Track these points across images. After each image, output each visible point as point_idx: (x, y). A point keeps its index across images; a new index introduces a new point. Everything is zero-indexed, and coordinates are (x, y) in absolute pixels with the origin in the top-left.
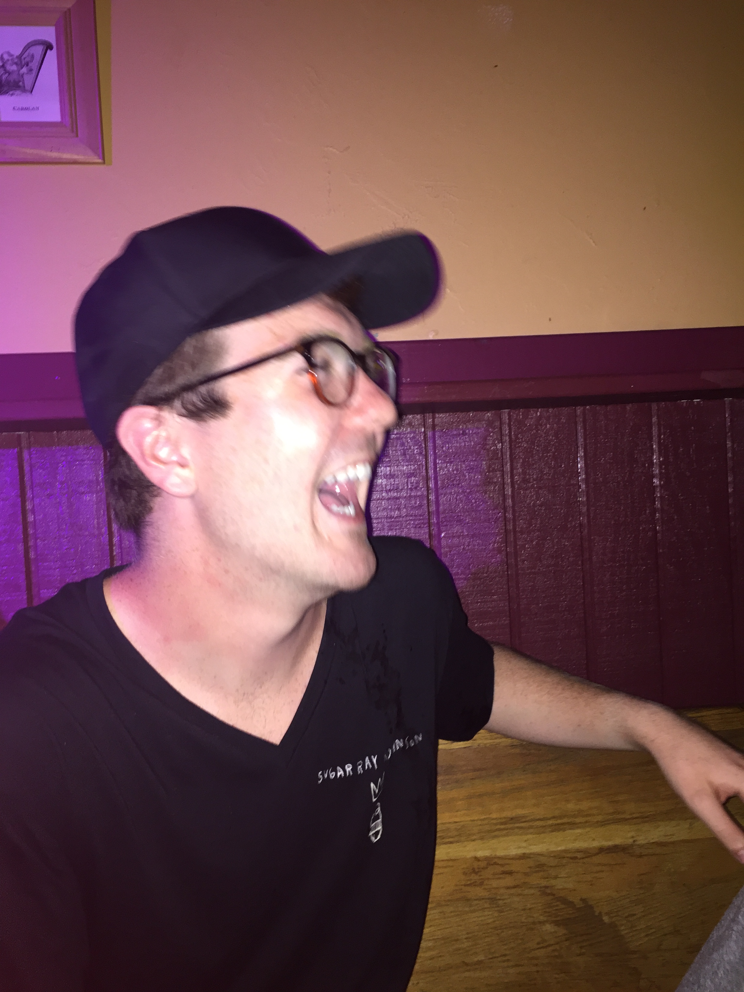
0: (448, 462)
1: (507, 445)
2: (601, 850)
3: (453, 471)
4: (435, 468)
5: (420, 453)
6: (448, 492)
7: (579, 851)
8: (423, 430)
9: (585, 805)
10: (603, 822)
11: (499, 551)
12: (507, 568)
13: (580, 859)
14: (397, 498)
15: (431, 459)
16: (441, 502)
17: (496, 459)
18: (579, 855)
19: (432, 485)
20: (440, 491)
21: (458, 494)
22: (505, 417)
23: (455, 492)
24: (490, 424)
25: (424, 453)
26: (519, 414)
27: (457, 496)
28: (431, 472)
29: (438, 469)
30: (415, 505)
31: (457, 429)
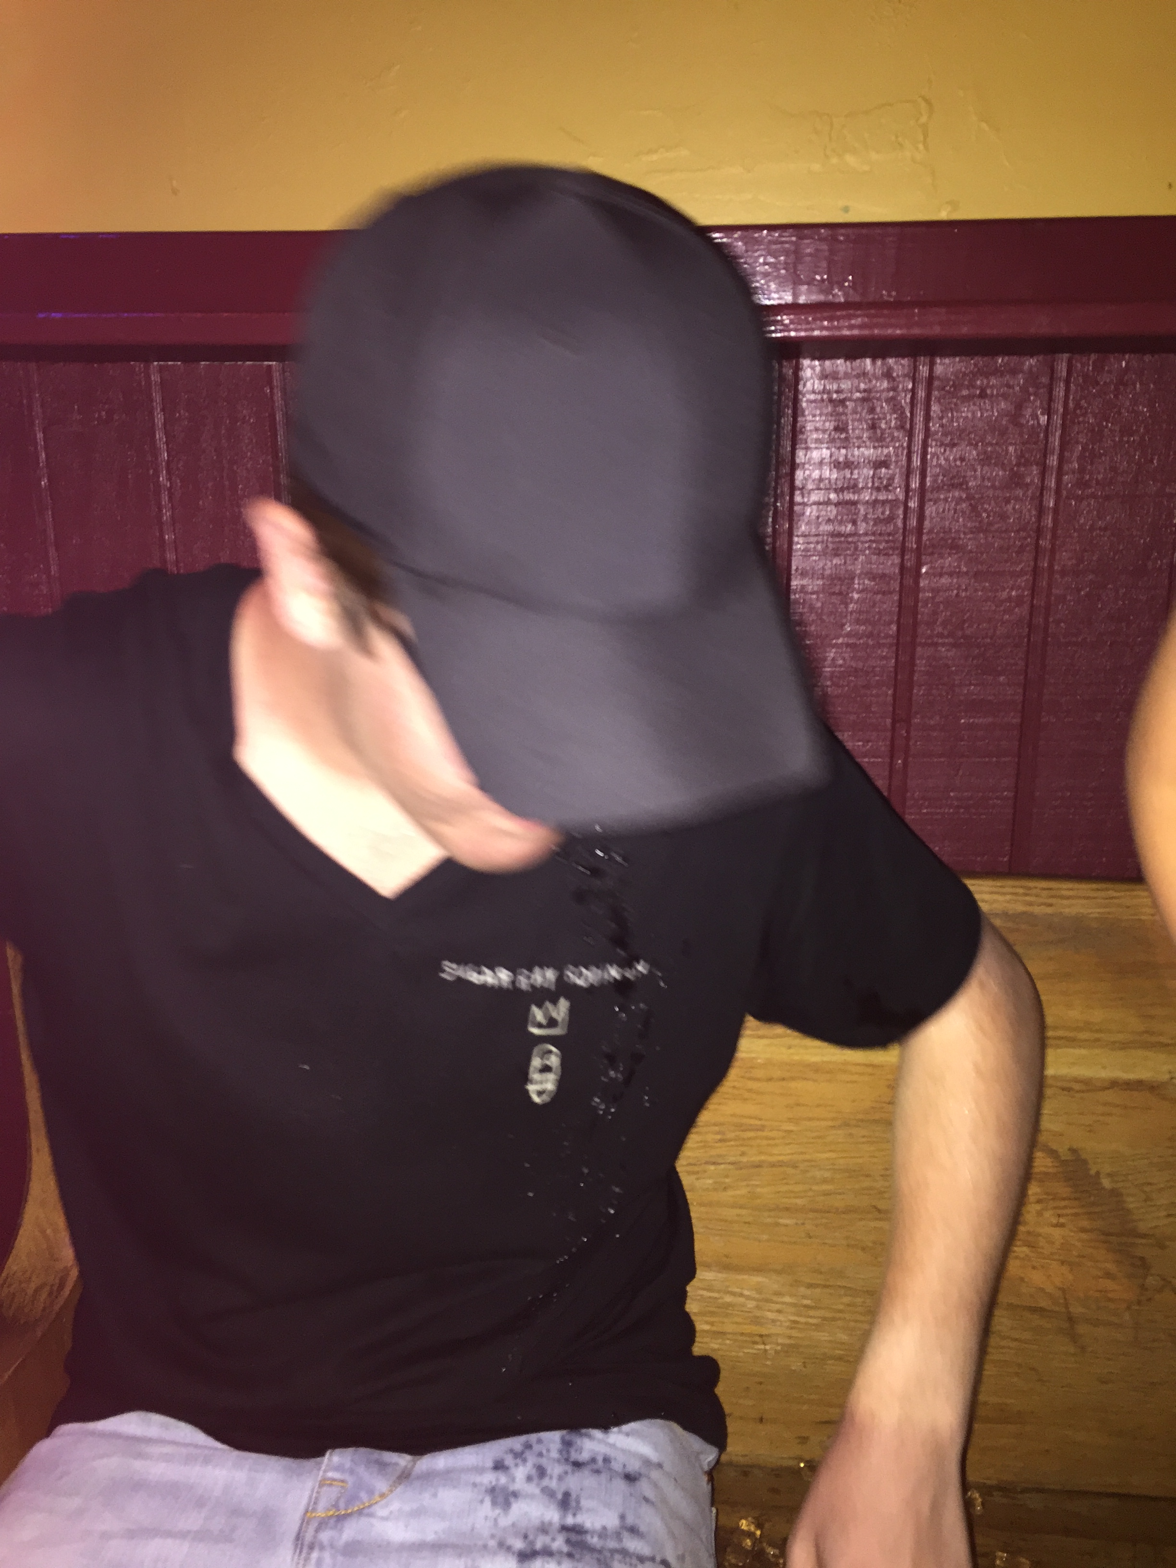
0: (946, 445)
1: (1057, 420)
2: (1114, 1084)
3: (955, 460)
4: (924, 454)
5: (901, 427)
6: (942, 497)
7: (1076, 1080)
8: (910, 386)
9: (1097, 1015)
10: (1123, 1044)
11: (1019, 601)
12: (1029, 632)
13: (1077, 1092)
14: (854, 503)
15: (919, 437)
16: (927, 513)
17: (1035, 443)
18: (1077, 1087)
19: (915, 484)
20: (928, 495)
21: (959, 500)
22: (1062, 368)
23: (953, 497)
24: (1032, 378)
25: (908, 426)
26: (1087, 363)
27: (957, 504)
28: (916, 462)
29: (929, 457)
30: (882, 517)
31: (972, 385)
